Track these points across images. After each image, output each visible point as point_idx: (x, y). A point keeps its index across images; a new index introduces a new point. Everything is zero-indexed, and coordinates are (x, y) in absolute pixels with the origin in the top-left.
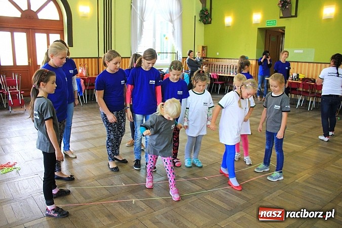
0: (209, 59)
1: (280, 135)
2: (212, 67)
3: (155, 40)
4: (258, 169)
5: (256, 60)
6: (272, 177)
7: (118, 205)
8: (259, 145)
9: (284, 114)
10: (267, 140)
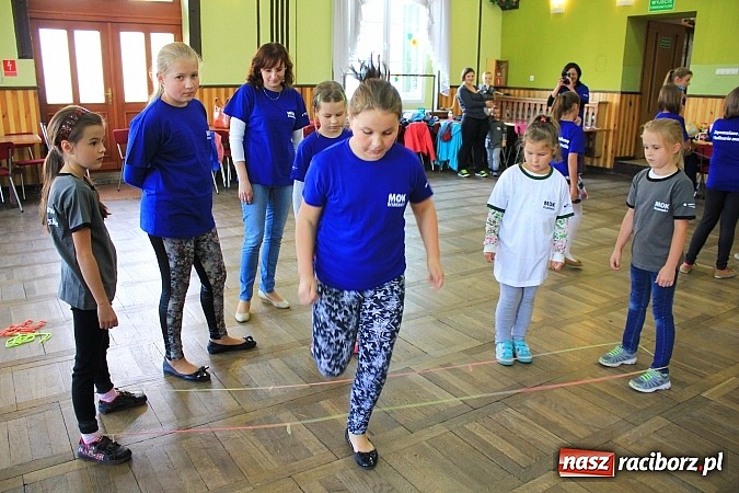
0: (512, 92)
1: (664, 277)
2: (518, 109)
3: (389, 45)
4: (607, 358)
5: (622, 93)
6: (641, 382)
7: (252, 438)
8: (615, 296)
9: (679, 225)
10: (633, 287)
